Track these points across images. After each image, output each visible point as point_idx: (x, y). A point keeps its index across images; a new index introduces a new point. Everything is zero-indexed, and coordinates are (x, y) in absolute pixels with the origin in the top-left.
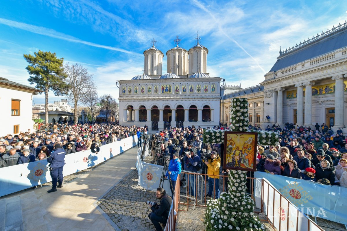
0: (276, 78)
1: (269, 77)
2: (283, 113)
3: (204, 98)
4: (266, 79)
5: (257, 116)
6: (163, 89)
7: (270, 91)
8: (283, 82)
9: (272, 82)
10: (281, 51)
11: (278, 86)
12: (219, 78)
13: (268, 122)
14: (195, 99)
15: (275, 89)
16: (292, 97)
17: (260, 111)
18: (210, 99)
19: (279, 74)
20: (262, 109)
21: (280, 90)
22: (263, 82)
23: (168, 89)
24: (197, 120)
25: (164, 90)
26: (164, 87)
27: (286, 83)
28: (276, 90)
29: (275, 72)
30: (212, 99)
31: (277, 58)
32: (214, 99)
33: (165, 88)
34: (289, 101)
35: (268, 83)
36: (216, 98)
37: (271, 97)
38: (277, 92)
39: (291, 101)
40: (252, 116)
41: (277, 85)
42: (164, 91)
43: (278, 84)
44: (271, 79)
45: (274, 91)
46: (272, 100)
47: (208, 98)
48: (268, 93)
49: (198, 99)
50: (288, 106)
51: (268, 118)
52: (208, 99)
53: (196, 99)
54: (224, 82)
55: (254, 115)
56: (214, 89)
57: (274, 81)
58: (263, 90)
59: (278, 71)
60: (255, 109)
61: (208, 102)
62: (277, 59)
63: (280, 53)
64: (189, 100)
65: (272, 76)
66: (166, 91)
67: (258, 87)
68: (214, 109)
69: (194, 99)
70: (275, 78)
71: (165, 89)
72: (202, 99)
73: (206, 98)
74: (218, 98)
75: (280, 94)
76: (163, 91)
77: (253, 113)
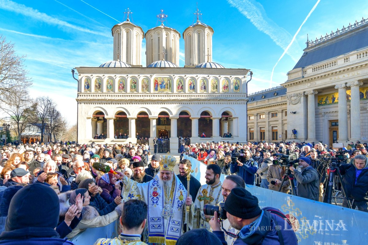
0: (305, 77)
1: (294, 76)
2: (316, 125)
3: (223, 100)
4: (290, 79)
5: (272, 130)
6: (156, 84)
7: (297, 95)
8: (316, 82)
9: (300, 82)
10: (308, 41)
11: (309, 88)
12: (245, 69)
13: (295, 138)
14: (209, 102)
15: (305, 92)
16: (326, 103)
17: (277, 124)
18: (232, 102)
19: (309, 71)
20: (280, 121)
21: (312, 94)
22: (286, 83)
23: (164, 84)
24: (212, 135)
25: (159, 85)
26: (158, 81)
27: (321, 84)
28: (306, 94)
29: (303, 68)
30: (235, 102)
31: (304, 50)
32: (239, 102)
33: (159, 83)
34: (322, 109)
35: (294, 84)
36: (241, 100)
37: (299, 103)
38: (306, 96)
39: (324, 108)
40: (264, 131)
41: (307, 87)
42: (159, 88)
43: (309, 85)
44: (299, 78)
45: (303, 94)
46: (300, 108)
47: (229, 100)
48: (293, 98)
49: (213, 102)
50: (320, 116)
51: (295, 132)
52: (229, 102)
53: (211, 102)
54: (251, 76)
55: (268, 129)
56: (238, 86)
57: (303, 81)
58: (286, 94)
59: (308, 67)
60: (269, 122)
61: (228, 105)
62: (304, 52)
63: (308, 43)
64: (199, 102)
65: (300, 74)
66: (161, 88)
67: (271, 91)
68: (237, 118)
69: (207, 102)
70: (303, 77)
71: (161, 84)
72: (220, 102)
73: (226, 100)
74: (244, 100)
75: (311, 98)
76: (157, 87)
77: (267, 127)
